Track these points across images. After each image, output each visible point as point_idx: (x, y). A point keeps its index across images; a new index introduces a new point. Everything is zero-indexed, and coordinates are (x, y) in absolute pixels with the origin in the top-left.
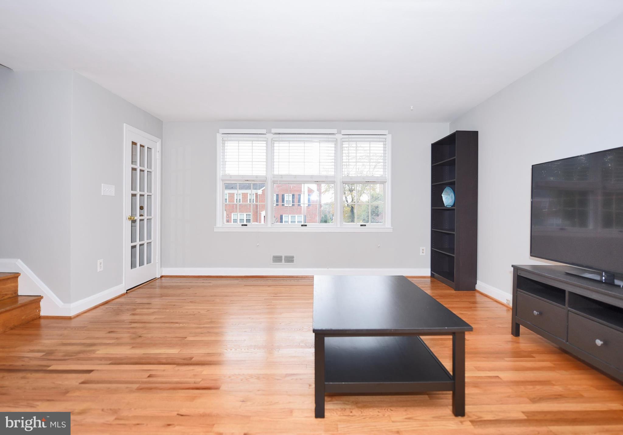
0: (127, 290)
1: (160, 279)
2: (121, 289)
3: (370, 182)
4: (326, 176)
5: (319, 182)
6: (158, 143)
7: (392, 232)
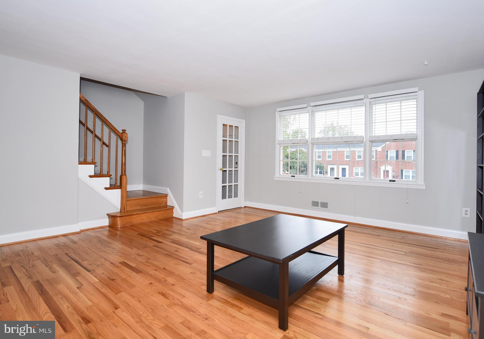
0: (218, 211)
1: (244, 208)
2: (215, 210)
3: (398, 139)
4: (355, 136)
5: (348, 142)
6: (243, 123)
7: (425, 189)
